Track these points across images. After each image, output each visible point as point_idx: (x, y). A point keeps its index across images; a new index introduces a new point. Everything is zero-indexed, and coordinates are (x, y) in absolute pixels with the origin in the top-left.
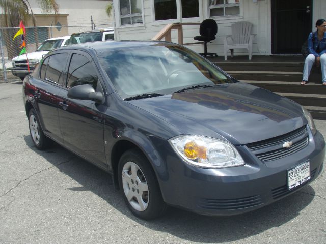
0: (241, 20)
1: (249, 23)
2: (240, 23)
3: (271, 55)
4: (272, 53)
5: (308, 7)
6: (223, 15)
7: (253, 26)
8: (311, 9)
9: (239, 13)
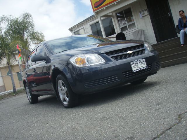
0: (137, 29)
1: (141, 30)
2: (137, 31)
3: (157, 43)
4: (157, 42)
5: (169, 13)
6: (127, 29)
7: (143, 31)
8: (171, 13)
9: (135, 26)
